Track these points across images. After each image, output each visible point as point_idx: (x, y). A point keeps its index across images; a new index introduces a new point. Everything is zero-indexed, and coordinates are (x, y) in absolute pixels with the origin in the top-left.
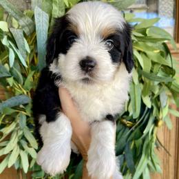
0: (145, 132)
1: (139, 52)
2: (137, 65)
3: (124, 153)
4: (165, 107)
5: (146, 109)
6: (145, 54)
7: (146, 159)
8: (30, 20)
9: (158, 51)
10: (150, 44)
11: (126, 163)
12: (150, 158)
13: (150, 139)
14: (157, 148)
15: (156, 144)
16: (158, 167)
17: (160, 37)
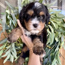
1: (54, 22)
2: (53, 27)
4: (63, 41)
5: (56, 42)
6: (56, 23)
7: (56, 60)
8: (17, 10)
9: (61, 22)
10: (58, 20)
13: (57, 53)
14: (60, 56)
15: (59, 55)
16: (60, 63)
17: (61, 17)
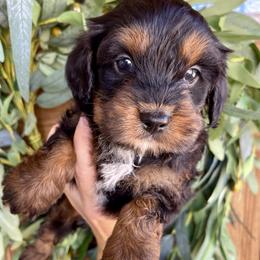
0: (211, 200)
3: (174, 231)
11: (177, 249)
12: (218, 243)
